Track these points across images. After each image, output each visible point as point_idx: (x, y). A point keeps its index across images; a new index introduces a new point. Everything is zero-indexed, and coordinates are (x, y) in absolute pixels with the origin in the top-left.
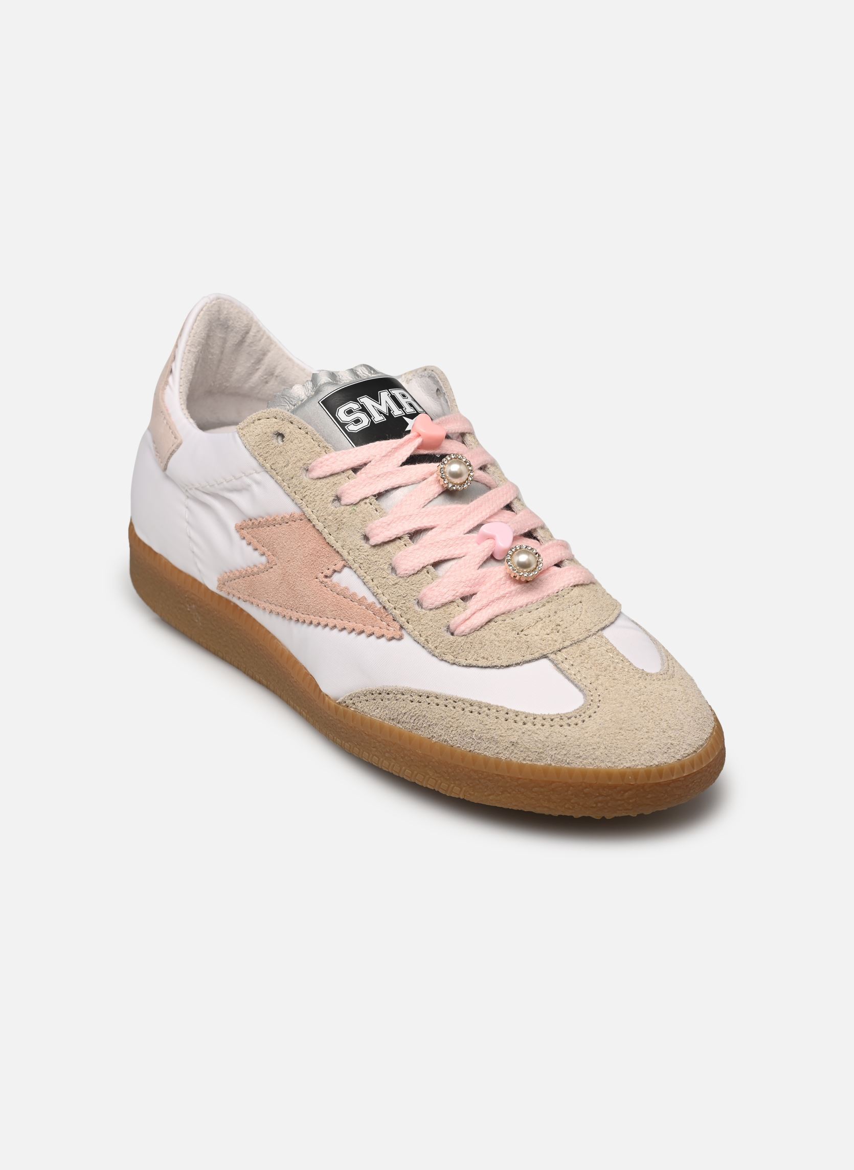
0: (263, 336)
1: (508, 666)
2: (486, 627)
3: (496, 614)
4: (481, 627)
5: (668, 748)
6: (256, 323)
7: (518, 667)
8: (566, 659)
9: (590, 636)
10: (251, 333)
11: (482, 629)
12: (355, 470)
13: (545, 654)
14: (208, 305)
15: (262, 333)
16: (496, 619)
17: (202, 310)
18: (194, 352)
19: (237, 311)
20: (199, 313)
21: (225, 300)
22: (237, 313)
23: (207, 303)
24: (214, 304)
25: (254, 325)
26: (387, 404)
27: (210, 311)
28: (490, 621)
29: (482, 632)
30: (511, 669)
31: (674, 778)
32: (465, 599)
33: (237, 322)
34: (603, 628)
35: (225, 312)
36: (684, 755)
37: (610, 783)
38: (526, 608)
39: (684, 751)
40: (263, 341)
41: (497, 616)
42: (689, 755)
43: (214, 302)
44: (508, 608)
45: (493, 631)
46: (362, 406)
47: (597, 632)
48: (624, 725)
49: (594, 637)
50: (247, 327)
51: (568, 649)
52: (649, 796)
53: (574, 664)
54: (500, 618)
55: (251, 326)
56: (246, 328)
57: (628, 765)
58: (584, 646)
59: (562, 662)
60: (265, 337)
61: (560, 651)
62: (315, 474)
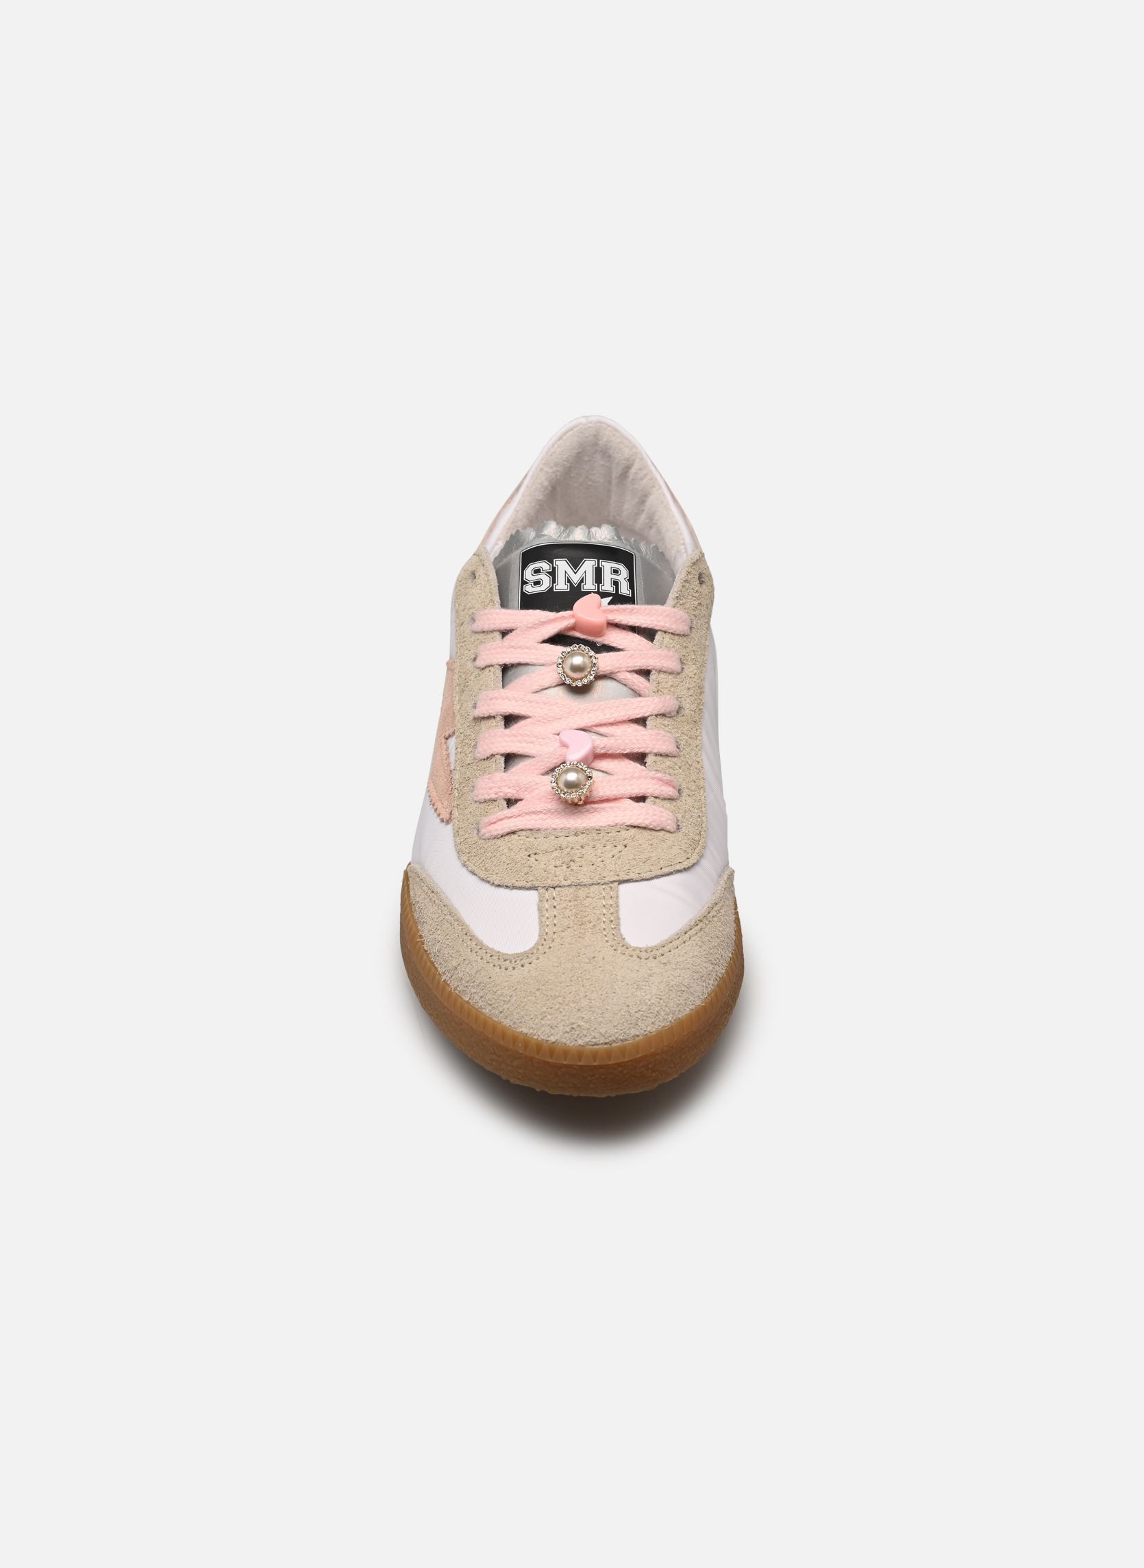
0: (646, 475)
1: (499, 886)
2: (507, 838)
3: (521, 827)
4: (502, 836)
5: (573, 1028)
6: (642, 459)
7: (507, 891)
8: (554, 899)
9: (599, 884)
10: (633, 470)
11: (502, 839)
12: (504, 633)
13: (536, 885)
14: (581, 426)
15: (645, 472)
16: (520, 833)
17: (572, 429)
18: (547, 473)
19: (618, 440)
20: (568, 432)
21: (609, 426)
22: (619, 443)
23: (580, 424)
24: (590, 427)
25: (637, 461)
26: (584, 575)
27: (582, 433)
28: (514, 833)
29: (499, 842)
30: (501, 890)
31: (565, 1063)
32: (510, 802)
33: (618, 453)
34: (621, 882)
35: (605, 439)
36: (590, 1043)
37: (501, 1043)
38: (555, 833)
39: (592, 1038)
40: (645, 481)
41: (522, 830)
42: (598, 1045)
43: (590, 425)
44: (538, 826)
45: (510, 845)
46: (554, 569)
47: (612, 882)
48: (543, 987)
49: (603, 887)
50: (628, 461)
51: (563, 889)
52: (538, 1073)
53: (557, 907)
54: (524, 833)
55: (634, 461)
56: (628, 463)
57: (525, 1030)
58: (582, 892)
59: (547, 901)
60: (648, 477)
61: (554, 888)
62: (478, 626)
